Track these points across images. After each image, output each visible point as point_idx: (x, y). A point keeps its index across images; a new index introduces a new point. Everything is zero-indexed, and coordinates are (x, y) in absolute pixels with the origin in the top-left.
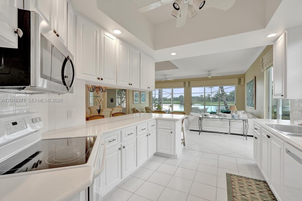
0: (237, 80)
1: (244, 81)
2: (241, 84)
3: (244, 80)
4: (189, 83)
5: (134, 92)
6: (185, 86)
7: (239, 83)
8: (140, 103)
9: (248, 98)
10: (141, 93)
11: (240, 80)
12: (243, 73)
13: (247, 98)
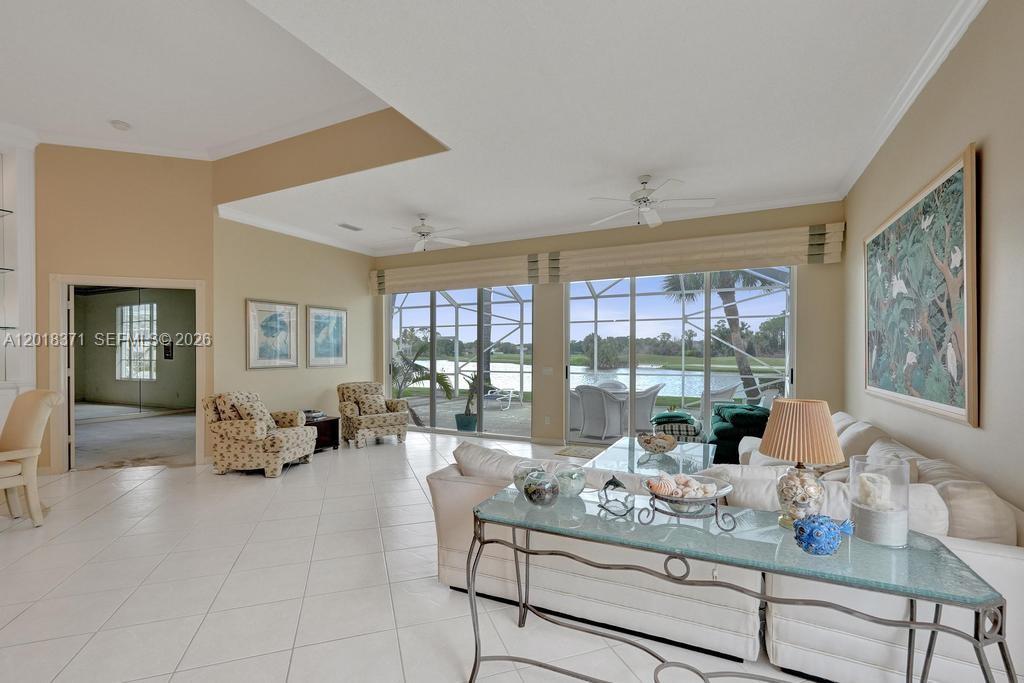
0: (802, 235)
1: (844, 243)
2: (827, 260)
3: (845, 232)
4: (554, 259)
5: (252, 306)
6: (533, 278)
7: (816, 251)
8: (308, 365)
9: (875, 339)
10: (313, 311)
11: (818, 237)
12: (837, 197)
13: (869, 335)
